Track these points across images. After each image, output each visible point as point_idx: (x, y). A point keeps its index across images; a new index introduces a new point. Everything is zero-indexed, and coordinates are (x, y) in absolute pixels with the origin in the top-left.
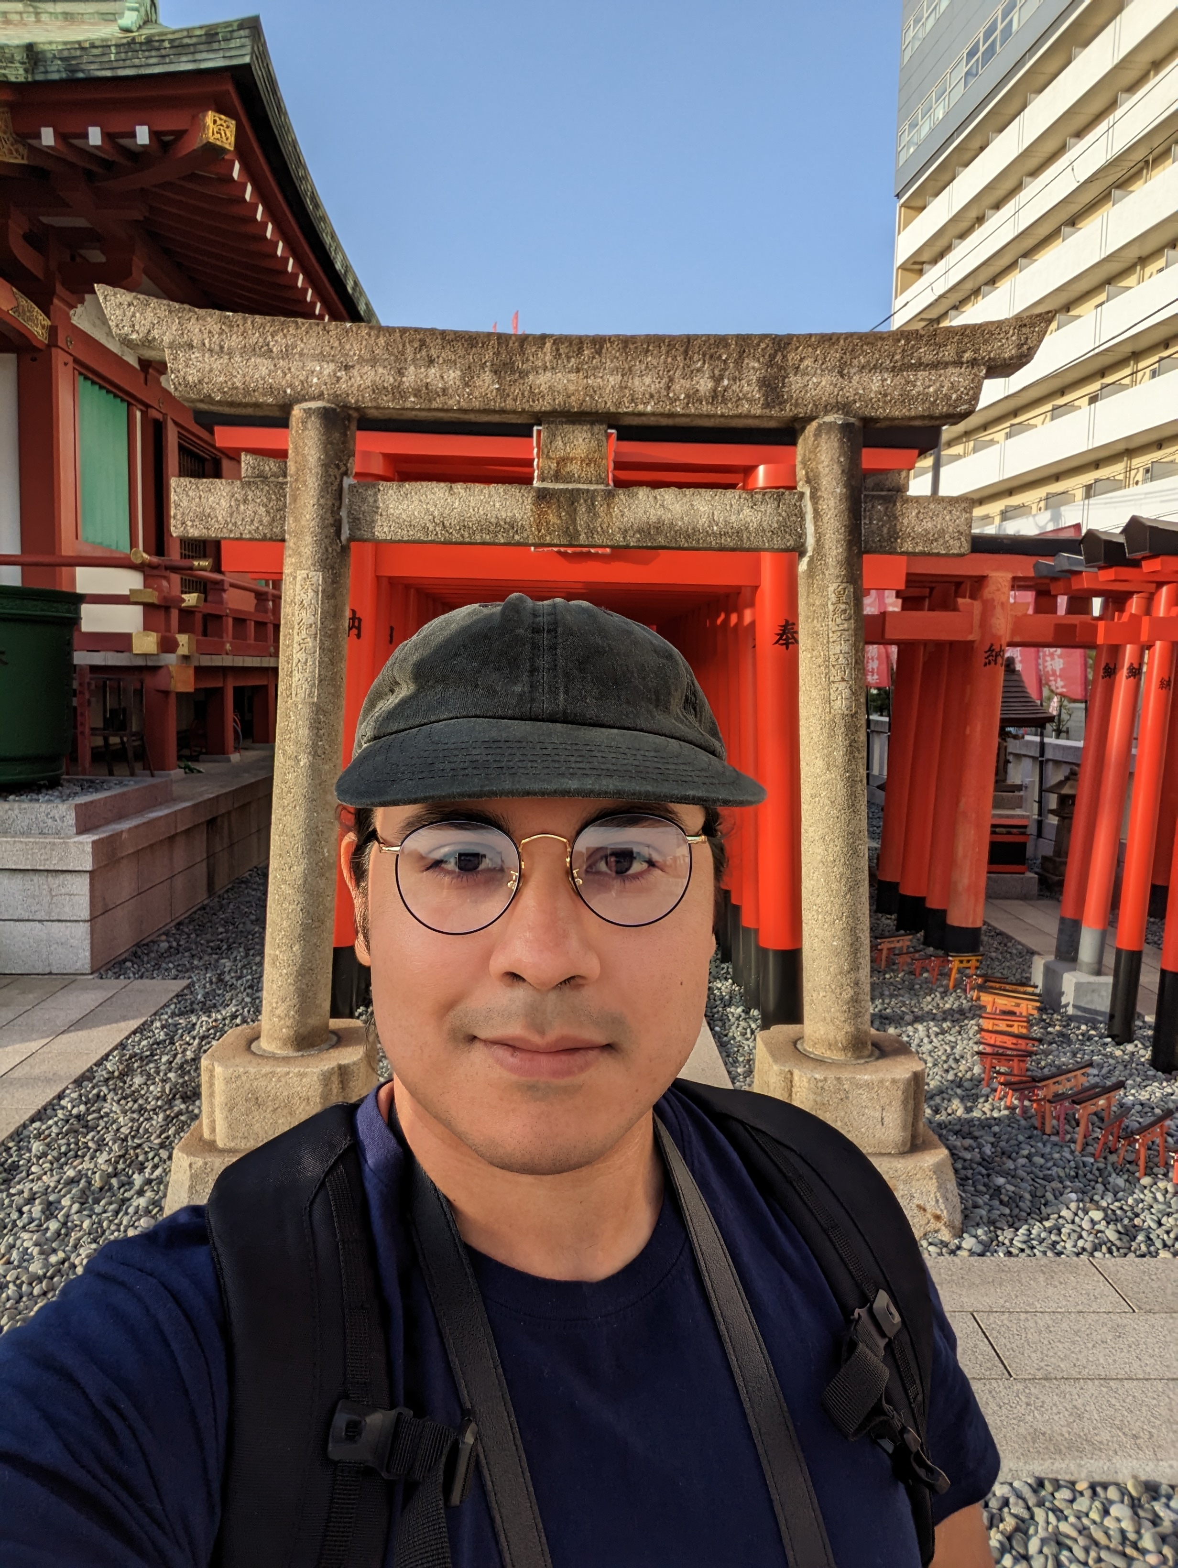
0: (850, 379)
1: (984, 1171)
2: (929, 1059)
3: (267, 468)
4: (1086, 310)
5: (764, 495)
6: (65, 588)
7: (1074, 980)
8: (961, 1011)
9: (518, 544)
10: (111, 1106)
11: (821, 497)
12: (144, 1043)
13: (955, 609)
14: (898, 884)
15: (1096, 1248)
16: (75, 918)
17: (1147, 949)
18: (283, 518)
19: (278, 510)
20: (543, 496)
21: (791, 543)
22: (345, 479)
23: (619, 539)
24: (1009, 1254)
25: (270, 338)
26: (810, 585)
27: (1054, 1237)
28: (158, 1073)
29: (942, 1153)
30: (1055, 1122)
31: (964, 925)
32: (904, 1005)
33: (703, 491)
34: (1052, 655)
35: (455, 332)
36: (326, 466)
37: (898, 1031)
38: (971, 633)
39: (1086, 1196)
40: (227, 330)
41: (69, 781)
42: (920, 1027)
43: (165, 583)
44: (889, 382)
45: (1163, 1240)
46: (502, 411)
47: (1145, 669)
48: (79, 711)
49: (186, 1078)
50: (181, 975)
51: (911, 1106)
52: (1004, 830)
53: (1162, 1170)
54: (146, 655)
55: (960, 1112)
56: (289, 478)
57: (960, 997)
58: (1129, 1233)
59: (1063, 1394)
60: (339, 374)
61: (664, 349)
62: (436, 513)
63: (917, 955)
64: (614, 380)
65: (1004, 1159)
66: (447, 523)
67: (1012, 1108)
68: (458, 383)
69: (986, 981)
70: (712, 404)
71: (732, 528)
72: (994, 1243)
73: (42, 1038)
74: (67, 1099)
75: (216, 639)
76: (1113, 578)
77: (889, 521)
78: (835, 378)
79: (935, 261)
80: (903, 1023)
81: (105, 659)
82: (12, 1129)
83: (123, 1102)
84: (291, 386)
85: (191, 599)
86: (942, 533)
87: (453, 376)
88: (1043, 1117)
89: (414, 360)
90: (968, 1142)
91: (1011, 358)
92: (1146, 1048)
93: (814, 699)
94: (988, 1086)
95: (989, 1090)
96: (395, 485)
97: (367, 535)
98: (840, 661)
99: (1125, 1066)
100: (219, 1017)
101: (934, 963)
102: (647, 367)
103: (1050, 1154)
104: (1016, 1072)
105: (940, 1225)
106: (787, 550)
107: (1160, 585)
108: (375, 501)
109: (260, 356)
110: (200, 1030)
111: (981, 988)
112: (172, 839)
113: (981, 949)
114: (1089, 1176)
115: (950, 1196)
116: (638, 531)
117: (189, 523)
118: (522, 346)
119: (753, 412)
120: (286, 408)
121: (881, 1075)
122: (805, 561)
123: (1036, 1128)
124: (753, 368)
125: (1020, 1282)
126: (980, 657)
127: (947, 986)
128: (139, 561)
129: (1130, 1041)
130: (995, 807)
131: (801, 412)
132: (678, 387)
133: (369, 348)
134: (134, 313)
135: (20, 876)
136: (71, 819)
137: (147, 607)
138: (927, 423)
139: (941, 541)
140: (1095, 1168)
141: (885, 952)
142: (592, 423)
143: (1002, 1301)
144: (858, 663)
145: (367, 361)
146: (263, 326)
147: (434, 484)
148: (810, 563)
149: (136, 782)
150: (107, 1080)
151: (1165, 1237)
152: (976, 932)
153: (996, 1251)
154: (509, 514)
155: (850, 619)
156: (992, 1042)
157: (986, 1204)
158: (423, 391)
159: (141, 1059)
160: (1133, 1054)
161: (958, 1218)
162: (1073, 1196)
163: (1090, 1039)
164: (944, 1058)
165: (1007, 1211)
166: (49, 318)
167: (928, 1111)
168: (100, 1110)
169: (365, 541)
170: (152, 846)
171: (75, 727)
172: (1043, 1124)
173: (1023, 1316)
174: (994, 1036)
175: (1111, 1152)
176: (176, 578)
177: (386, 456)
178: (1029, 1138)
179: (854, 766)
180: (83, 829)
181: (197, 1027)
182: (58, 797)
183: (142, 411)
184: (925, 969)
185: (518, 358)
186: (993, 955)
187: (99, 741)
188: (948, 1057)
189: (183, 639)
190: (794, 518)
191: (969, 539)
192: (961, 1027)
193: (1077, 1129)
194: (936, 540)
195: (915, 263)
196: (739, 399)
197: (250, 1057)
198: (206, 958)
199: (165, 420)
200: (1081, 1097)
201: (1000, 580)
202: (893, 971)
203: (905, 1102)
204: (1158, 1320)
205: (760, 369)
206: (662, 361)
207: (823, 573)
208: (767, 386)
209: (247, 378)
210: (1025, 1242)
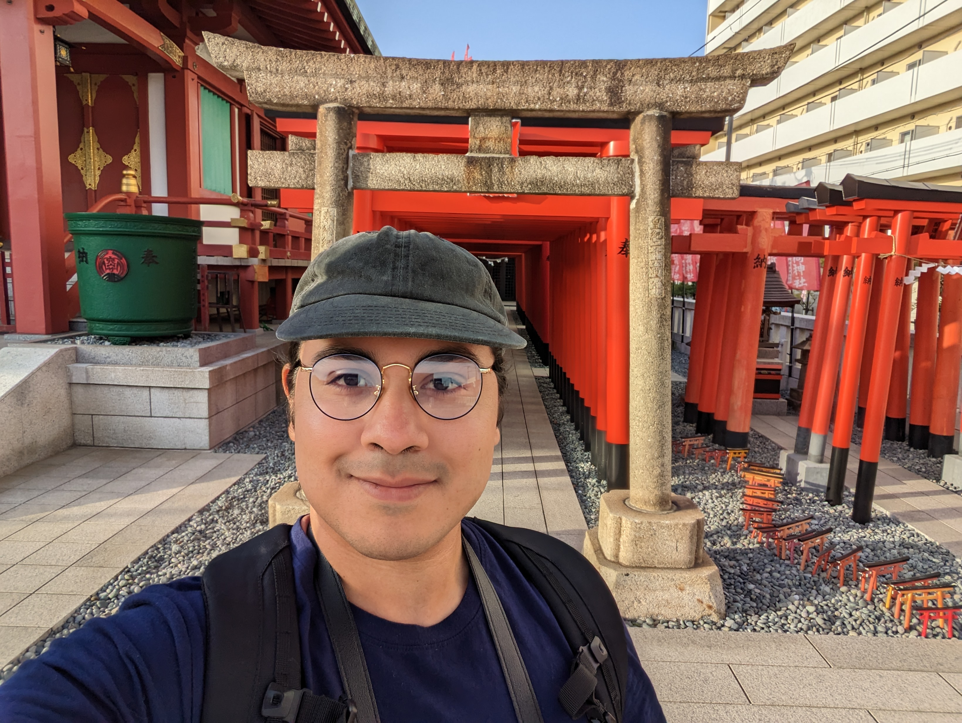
0: (664, 87)
1: (741, 580)
2: (711, 512)
3: (304, 144)
4: (830, 42)
5: (609, 160)
6: (194, 218)
7: (806, 466)
8: (734, 484)
9: (456, 191)
10: (220, 526)
11: (645, 162)
12: (240, 490)
13: (736, 232)
14: (697, 404)
15: (809, 629)
16: (199, 417)
17: (853, 447)
18: (314, 175)
19: (311, 170)
20: (471, 162)
21: (625, 191)
22: (350, 151)
23: (518, 188)
24: (754, 630)
25: (305, 64)
26: (637, 217)
27: (783, 621)
28: (247, 508)
29: (714, 569)
30: (788, 552)
31: (737, 431)
32: (698, 479)
33: (570, 158)
34: (797, 263)
35: (417, 60)
36: (339, 143)
37: (693, 495)
38: (746, 247)
39: (805, 596)
40: (280, 59)
41: (196, 335)
42: (707, 493)
43: (251, 215)
44: (688, 89)
45: (852, 625)
46: (447, 109)
47: (855, 270)
48: (201, 293)
49: (263, 511)
50: (261, 451)
51: (695, 540)
52: (766, 372)
53: (853, 583)
54: (240, 259)
55: (729, 545)
56: (317, 151)
57: (733, 475)
58: (831, 620)
59: (782, 715)
60: (347, 86)
61: (547, 69)
62: (405, 172)
63: (708, 449)
64: (515, 89)
65: (755, 573)
66: (412, 179)
67: (762, 543)
68: (419, 91)
69: (749, 466)
70: (577, 103)
71: (589, 181)
72: (745, 624)
73: (180, 486)
74: (194, 521)
75: (281, 249)
76: (835, 213)
77: (688, 177)
78: (654, 87)
79: (733, 11)
80: (696, 490)
81: (217, 261)
82: (160, 537)
83: (227, 524)
84: (318, 93)
85: (266, 225)
86: (721, 184)
87: (416, 87)
88: (781, 549)
89: (392, 77)
90: (733, 563)
91: (767, 74)
92: (849, 508)
93: (639, 288)
94: (747, 529)
95: (747, 532)
96: (380, 154)
97: (364, 186)
98: (655, 265)
99: (836, 519)
100: (282, 477)
101: (717, 454)
102: (536, 80)
103: (784, 571)
104: (765, 521)
105: (711, 612)
106: (623, 195)
107: (865, 217)
108: (368, 165)
109: (300, 75)
110: (271, 484)
111: (745, 470)
112: (256, 370)
113: (749, 446)
114: (808, 585)
115: (718, 594)
116: (530, 184)
117: (259, 178)
118: (458, 68)
119: (602, 109)
120: (315, 107)
121: (676, 521)
122: (634, 201)
123: (776, 555)
124: (603, 81)
125: (760, 647)
126: (751, 263)
127: (726, 468)
128: (236, 201)
129: (840, 503)
130: (759, 357)
131: (632, 108)
132: (555, 93)
133: (365, 69)
134: (226, 49)
135: (166, 391)
136: (196, 357)
137: (242, 229)
138: (713, 115)
139: (720, 190)
140: (812, 580)
141: (687, 447)
142: (502, 116)
143: (748, 658)
144: (668, 265)
145: (364, 78)
146: (301, 56)
147: (404, 154)
148: (637, 203)
149: (235, 336)
150: (218, 512)
151: (854, 623)
152: (746, 435)
153: (746, 629)
154: (450, 173)
155: (662, 238)
156: (751, 503)
157: (742, 600)
158: (397, 96)
159: (238, 500)
160: (841, 512)
161: (723, 608)
162: (797, 597)
163: (814, 502)
164: (721, 512)
165: (755, 605)
166: (183, 51)
167: (709, 544)
168: (213, 528)
169: (362, 189)
170: (244, 374)
171: (199, 302)
172: (781, 553)
173: (760, 667)
174: (752, 499)
175: (823, 571)
176: (259, 212)
177: (379, 136)
178: (772, 561)
179: (663, 330)
180: (204, 363)
181: (270, 482)
182: (189, 344)
183: (238, 108)
184: (712, 458)
185: (456, 75)
186: (757, 449)
187: (214, 311)
188: (723, 511)
189: (262, 249)
190: (628, 175)
191: (738, 188)
192: (733, 493)
193: (802, 557)
194: (717, 189)
195: (721, 12)
196: (594, 100)
197: (296, 500)
198: (275, 442)
199: (252, 114)
200: (803, 537)
201: (765, 214)
202: (692, 458)
203: (691, 538)
204: (845, 673)
205: (607, 82)
206: (545, 77)
207: (645, 210)
208: (612, 92)
209: (292, 89)
210: (764, 624)
